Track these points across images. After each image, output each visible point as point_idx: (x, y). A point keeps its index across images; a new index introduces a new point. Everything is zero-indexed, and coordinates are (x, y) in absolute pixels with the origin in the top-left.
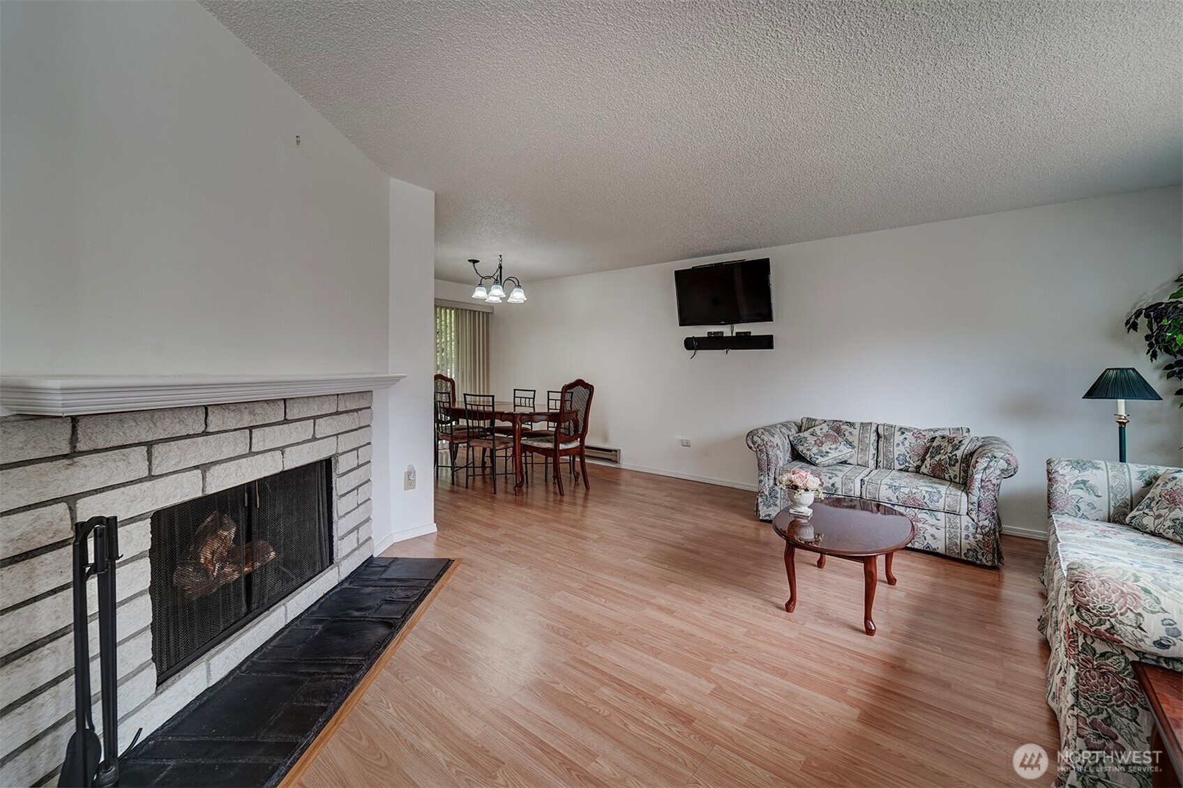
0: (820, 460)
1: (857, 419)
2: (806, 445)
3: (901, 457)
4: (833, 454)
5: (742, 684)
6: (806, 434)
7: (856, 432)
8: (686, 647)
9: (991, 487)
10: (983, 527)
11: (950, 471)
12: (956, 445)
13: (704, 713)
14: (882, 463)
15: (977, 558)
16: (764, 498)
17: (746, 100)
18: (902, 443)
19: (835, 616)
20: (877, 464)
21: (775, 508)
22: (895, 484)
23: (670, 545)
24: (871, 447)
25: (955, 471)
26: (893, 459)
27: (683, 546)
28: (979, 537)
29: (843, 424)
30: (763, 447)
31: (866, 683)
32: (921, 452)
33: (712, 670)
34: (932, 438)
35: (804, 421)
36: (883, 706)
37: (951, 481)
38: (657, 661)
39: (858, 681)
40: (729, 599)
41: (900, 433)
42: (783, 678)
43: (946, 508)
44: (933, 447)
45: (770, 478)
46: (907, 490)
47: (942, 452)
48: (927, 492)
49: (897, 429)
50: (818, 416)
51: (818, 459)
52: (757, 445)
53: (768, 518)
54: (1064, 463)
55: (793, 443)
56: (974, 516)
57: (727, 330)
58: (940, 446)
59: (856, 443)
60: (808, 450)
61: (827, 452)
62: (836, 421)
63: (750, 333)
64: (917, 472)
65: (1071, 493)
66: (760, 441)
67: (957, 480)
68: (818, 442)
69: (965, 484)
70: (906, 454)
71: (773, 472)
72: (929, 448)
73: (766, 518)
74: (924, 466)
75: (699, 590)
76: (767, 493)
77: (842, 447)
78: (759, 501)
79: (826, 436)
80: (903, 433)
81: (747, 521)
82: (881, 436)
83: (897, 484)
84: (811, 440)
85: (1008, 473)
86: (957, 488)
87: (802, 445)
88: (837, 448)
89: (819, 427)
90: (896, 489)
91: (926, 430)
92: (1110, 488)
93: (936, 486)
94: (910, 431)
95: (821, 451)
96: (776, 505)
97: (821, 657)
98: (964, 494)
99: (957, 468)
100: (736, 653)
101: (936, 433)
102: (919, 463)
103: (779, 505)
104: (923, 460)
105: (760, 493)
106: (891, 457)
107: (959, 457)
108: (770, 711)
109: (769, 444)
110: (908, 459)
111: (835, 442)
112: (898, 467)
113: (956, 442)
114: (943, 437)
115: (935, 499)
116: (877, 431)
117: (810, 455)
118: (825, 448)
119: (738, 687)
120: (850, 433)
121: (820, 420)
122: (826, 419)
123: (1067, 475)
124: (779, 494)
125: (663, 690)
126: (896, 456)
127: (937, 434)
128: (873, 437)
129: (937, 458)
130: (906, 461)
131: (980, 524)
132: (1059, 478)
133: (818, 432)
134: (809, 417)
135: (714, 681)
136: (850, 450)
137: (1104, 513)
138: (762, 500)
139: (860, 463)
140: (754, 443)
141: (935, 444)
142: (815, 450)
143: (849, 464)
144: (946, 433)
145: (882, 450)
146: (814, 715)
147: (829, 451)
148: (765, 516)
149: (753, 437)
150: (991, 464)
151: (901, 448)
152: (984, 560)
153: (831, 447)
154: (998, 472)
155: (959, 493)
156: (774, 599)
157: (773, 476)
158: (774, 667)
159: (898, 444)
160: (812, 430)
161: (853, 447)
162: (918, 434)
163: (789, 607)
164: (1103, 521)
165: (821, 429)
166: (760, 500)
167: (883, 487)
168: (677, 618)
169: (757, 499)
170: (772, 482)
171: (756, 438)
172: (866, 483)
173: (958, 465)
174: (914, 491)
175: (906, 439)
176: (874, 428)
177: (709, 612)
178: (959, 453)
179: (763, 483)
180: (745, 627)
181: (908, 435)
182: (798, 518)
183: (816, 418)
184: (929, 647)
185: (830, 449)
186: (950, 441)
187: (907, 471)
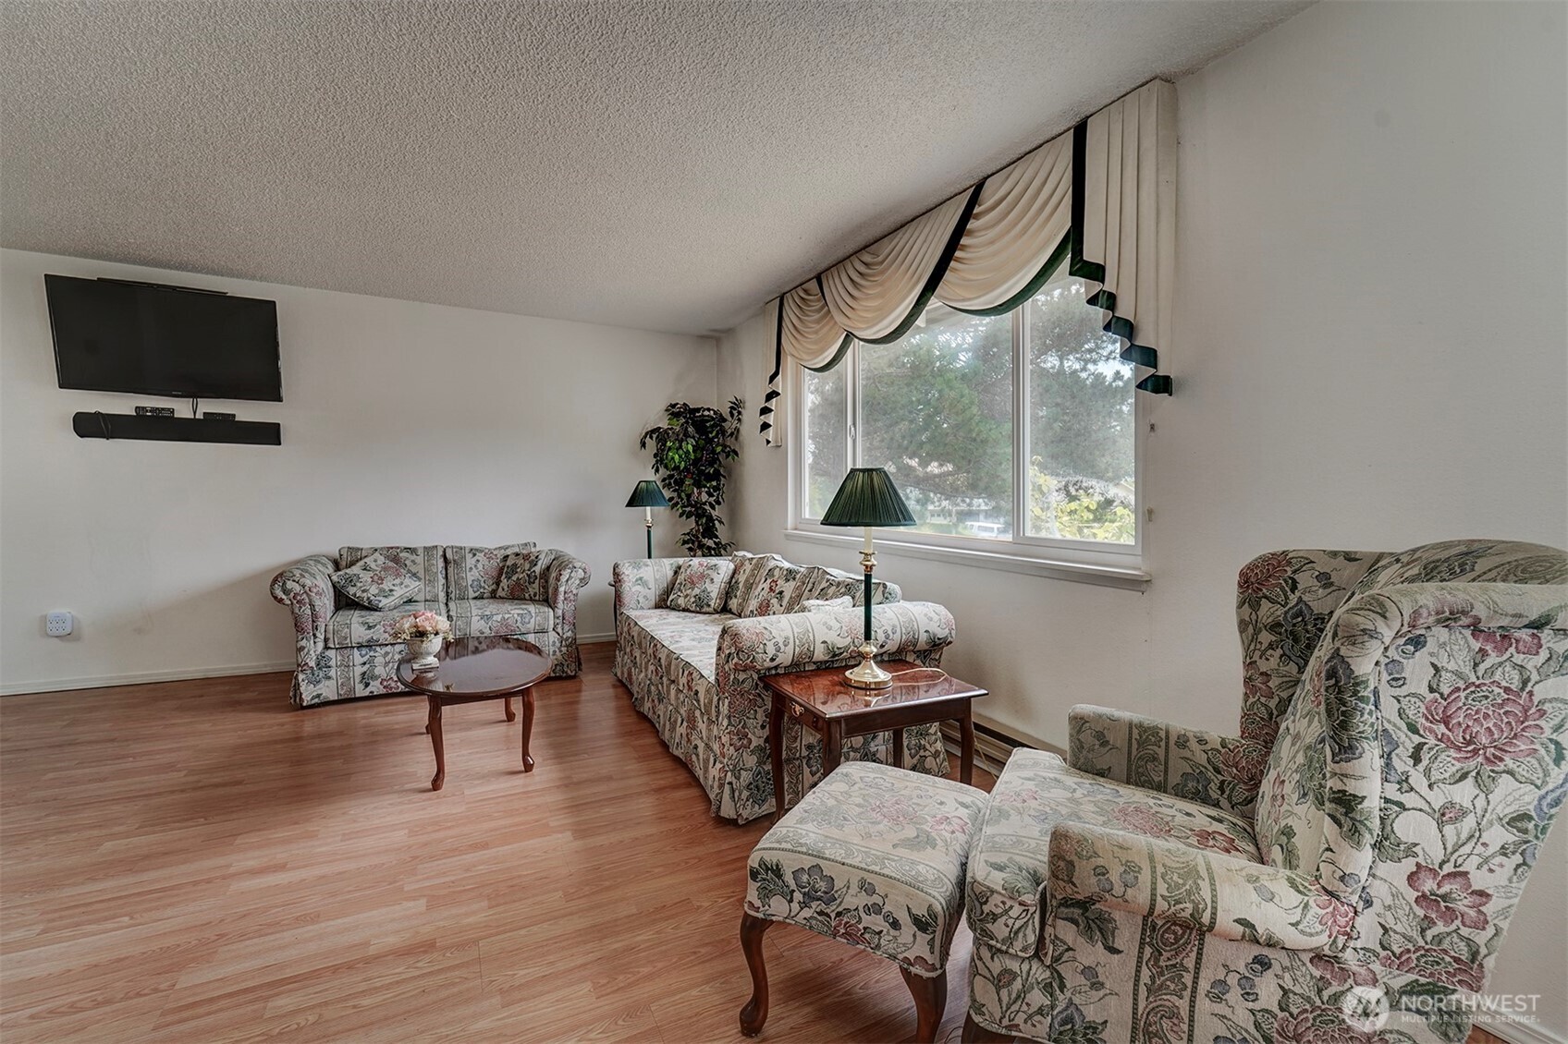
0: (384, 602)
1: (418, 543)
2: (359, 585)
3: (475, 583)
4: (399, 592)
5: (453, 878)
6: (355, 570)
7: (419, 559)
8: (350, 889)
9: (572, 598)
10: (567, 639)
11: (530, 589)
12: (533, 560)
13: (439, 928)
14: (453, 594)
15: (563, 672)
16: (309, 672)
17: (387, 105)
18: (476, 566)
19: (486, 771)
20: (448, 596)
21: (327, 683)
22: (486, 613)
23: (173, 792)
24: (440, 576)
25: (535, 588)
26: (466, 586)
27: (200, 784)
28: (564, 649)
29: (401, 551)
30: (305, 596)
31: (558, 810)
32: (495, 574)
33: (406, 889)
34: (504, 557)
35: (344, 552)
36: (583, 818)
37: (532, 600)
38: (323, 925)
39: (550, 811)
40: (352, 812)
41: (471, 555)
42: (488, 849)
43: (537, 628)
44: (508, 567)
45: (316, 640)
46: (499, 618)
47: (519, 570)
48: (518, 614)
49: (467, 551)
50: (365, 543)
51: (380, 601)
52: (292, 594)
53: (316, 700)
54: (627, 565)
55: (338, 585)
56: (559, 630)
57: (183, 409)
58: (515, 565)
59: (421, 574)
60: (363, 591)
61: (391, 591)
62: (392, 548)
63: (234, 416)
64: (492, 598)
65: (633, 590)
66: (297, 588)
67: (537, 598)
68: (376, 578)
69: (548, 600)
70: (480, 578)
71: (323, 630)
72: (502, 569)
73: (313, 702)
74: (500, 589)
75: (296, 823)
76: (312, 664)
77: (407, 581)
78: (300, 680)
79: (385, 569)
80: (474, 555)
81: (280, 716)
82: (450, 560)
83: (488, 613)
84: (366, 577)
85: (584, 581)
86: (542, 605)
87: (355, 585)
88: (402, 583)
89: (372, 558)
90: (489, 618)
91: (496, 549)
92: (656, 580)
93: (524, 606)
94: (482, 551)
95: (382, 590)
96: (329, 678)
97: (504, 811)
98: (550, 610)
99: (536, 585)
100: (417, 857)
101: (507, 551)
102: (494, 587)
103: (334, 677)
104: (498, 583)
105: (302, 666)
106: (464, 584)
107: (537, 574)
108: (501, 881)
109: (315, 590)
110: (483, 584)
111: (398, 575)
112: (472, 594)
113: (533, 558)
114: (517, 555)
115: (527, 620)
116: (444, 556)
117: (368, 598)
118: (386, 585)
119: (451, 884)
120: (413, 561)
121: (367, 549)
122: (376, 546)
123: (629, 574)
124: (334, 660)
125: (366, 944)
126: (470, 583)
127: (509, 552)
128: (441, 564)
129: (514, 578)
130: (481, 587)
131: (565, 637)
132: (626, 578)
133: (373, 566)
134: (351, 546)
135: (421, 896)
136: (417, 583)
137: (653, 603)
138: (304, 676)
139: (428, 598)
140: (286, 592)
141: (509, 563)
142: (374, 590)
143: (414, 602)
144: (517, 550)
145: (453, 579)
146: (539, 859)
147: (394, 588)
148: (312, 699)
149: (284, 583)
150: (572, 575)
151: (475, 573)
152: (569, 672)
153: (394, 582)
154: (578, 582)
155: (546, 609)
156: (407, 786)
157: (322, 637)
158: (470, 846)
159: (471, 568)
160: (361, 563)
161: (420, 579)
162: (489, 554)
163: (437, 783)
164: (652, 608)
165: (375, 561)
166: (301, 677)
167: (475, 619)
168: (293, 869)
169: (296, 678)
170: (321, 645)
171: (290, 585)
172: (454, 618)
173: (537, 581)
174: (507, 616)
175: (478, 561)
176: (441, 553)
177: (340, 837)
178: (537, 569)
179: (306, 650)
180: (403, 829)
181: (480, 556)
182: (426, 672)
183: (361, 547)
184: (577, 758)
185: (394, 585)
186: (526, 557)
187: (483, 598)
